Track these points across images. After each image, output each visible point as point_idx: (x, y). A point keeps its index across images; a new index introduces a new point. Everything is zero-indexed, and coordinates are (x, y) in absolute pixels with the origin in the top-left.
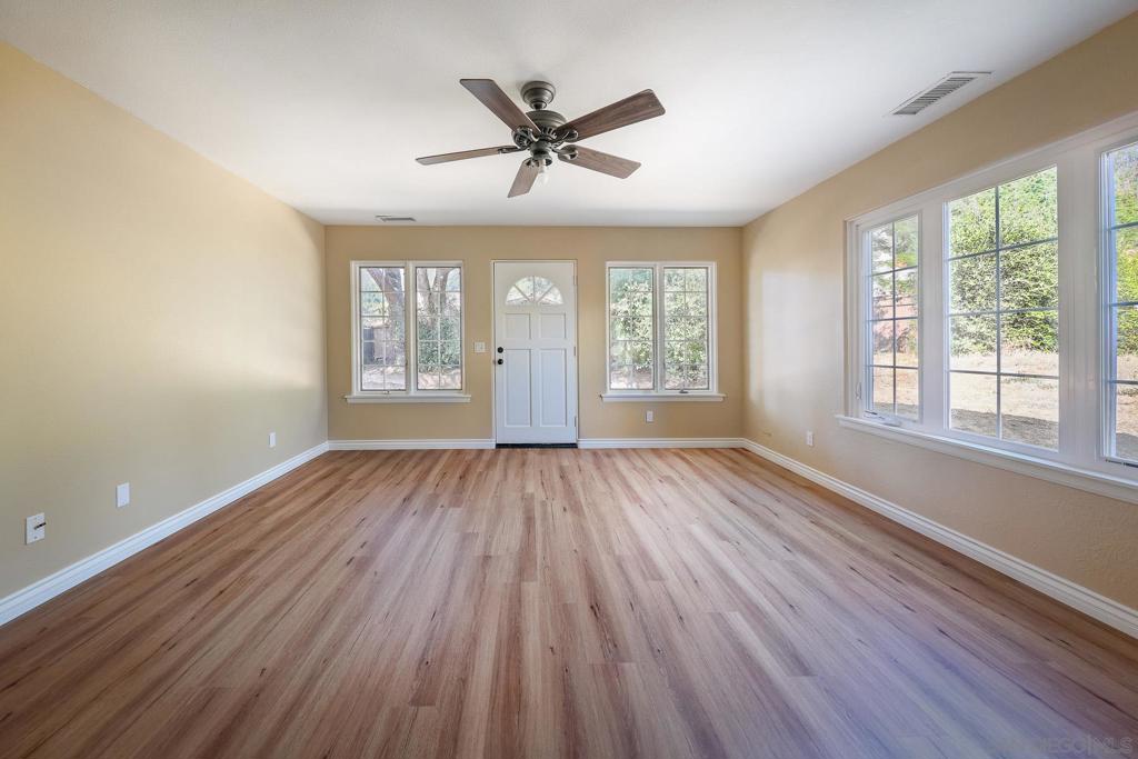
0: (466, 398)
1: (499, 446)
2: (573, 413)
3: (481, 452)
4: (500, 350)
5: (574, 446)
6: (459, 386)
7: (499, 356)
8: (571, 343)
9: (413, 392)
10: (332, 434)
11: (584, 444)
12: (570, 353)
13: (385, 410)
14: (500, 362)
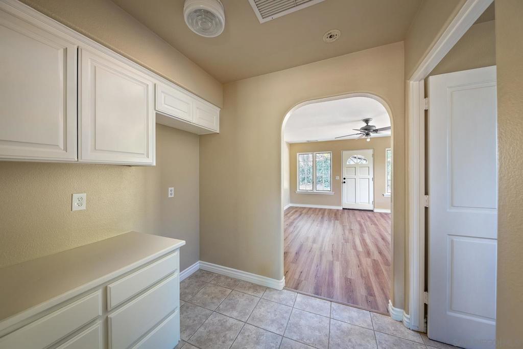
0: (332, 193)
1: (343, 209)
2: (372, 199)
3: (338, 210)
4: (344, 179)
5: (372, 211)
6: (329, 190)
7: (344, 180)
8: (371, 176)
9: (315, 191)
10: (291, 202)
11: (376, 211)
12: (371, 180)
13: (307, 196)
14: (344, 182)
